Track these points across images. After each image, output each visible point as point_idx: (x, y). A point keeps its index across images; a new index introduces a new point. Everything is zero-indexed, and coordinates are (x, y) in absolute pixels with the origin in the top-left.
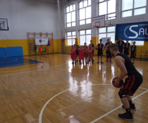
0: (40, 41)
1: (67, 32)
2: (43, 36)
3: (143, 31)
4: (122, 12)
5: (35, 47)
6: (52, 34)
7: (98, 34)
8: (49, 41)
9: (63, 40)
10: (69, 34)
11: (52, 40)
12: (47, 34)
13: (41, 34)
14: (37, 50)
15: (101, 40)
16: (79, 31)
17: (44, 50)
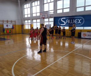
0: (7, 26)
1: (25, 20)
2: (9, 22)
3: (68, 21)
4: (57, 10)
5: (4, 30)
6: (15, 21)
7: (44, 22)
8: (13, 26)
9: (23, 26)
10: (26, 21)
11: (15, 25)
12: (12, 21)
13: (7, 21)
14: (5, 32)
15: (46, 26)
16: (33, 20)
17: (10, 31)
